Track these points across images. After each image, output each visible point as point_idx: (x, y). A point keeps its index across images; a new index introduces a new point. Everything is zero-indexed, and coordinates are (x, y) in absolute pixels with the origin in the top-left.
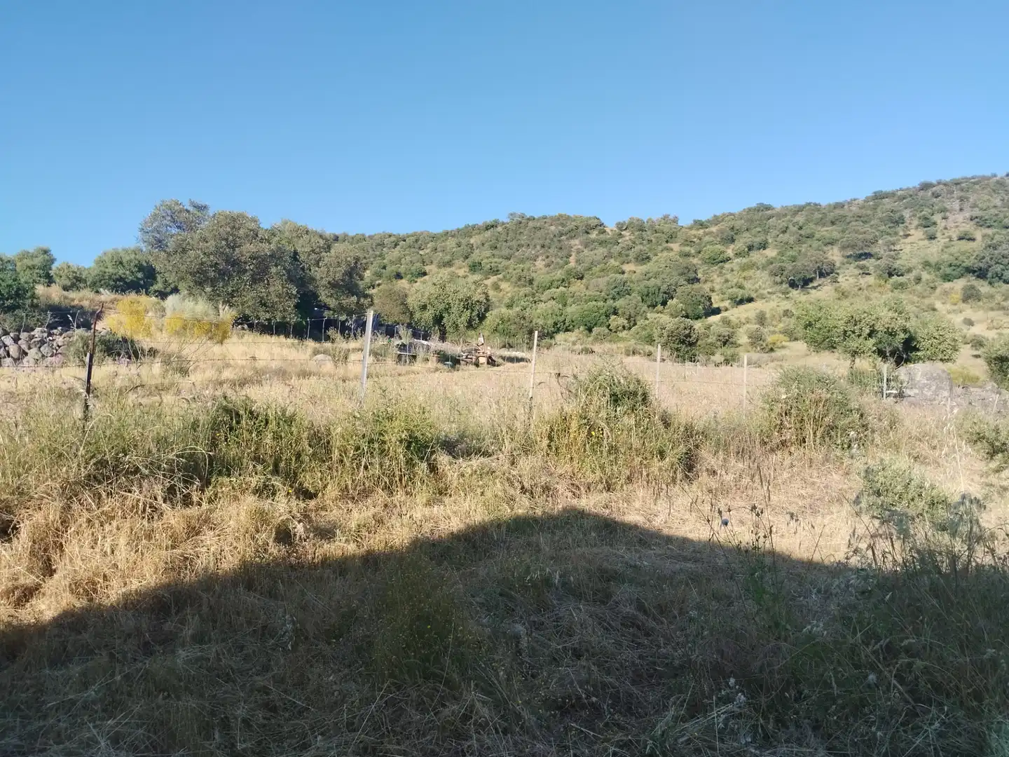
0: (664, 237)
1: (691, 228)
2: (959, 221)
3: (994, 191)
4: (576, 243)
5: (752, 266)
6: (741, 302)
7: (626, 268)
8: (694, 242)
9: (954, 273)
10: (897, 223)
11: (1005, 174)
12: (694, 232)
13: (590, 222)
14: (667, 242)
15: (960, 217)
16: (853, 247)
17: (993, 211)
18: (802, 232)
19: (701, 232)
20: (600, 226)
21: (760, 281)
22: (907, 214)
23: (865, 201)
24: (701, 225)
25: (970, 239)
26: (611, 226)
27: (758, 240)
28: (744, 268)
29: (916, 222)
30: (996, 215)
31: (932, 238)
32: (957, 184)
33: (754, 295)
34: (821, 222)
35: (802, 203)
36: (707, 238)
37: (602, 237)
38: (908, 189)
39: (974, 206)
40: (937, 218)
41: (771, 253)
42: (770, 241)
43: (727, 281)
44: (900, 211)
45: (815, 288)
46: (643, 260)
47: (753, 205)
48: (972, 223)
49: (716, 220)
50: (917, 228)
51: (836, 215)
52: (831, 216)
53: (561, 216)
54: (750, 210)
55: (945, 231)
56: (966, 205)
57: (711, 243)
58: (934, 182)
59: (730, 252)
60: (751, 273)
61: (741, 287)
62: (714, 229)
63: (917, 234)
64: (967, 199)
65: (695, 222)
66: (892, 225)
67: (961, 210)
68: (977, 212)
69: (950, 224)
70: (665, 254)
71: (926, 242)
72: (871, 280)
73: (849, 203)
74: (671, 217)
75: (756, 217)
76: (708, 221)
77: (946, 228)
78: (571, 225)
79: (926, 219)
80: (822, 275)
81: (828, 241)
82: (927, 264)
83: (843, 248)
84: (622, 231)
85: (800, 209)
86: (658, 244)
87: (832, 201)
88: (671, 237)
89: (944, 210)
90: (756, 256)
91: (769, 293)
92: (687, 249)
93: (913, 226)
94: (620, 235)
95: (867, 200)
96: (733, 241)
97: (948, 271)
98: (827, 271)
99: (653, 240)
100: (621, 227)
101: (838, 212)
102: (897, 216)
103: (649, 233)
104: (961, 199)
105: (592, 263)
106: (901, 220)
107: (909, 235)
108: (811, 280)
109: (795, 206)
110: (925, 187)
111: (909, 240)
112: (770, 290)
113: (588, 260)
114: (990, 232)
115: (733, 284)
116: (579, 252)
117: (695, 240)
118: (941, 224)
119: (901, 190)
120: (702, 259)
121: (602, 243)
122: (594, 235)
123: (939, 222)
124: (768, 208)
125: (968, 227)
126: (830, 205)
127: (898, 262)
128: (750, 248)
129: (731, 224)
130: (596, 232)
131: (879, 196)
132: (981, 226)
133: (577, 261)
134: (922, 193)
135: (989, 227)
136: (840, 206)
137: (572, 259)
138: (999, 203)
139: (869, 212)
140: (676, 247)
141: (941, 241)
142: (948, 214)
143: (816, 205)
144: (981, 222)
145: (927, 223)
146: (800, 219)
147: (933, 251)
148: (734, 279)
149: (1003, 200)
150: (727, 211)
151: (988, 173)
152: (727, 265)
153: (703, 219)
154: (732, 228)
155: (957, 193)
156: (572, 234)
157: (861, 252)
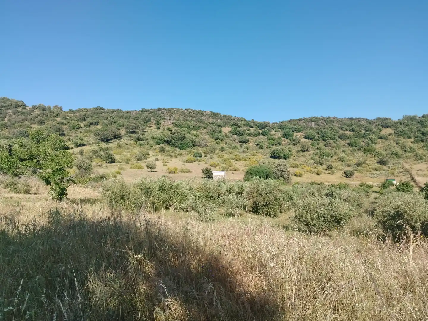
0: (54, 115)
1: (67, 112)
2: (168, 124)
3: (181, 114)
4: (10, 112)
5: (90, 131)
6: (80, 145)
7: (32, 126)
8: (67, 119)
9: (161, 142)
10: (148, 121)
11: (185, 109)
12: (68, 114)
13: (18, 103)
14: (55, 117)
15: (169, 122)
16: (129, 128)
17: (179, 122)
18: (113, 120)
19: (72, 115)
20: (24, 106)
21: (91, 138)
22: (152, 119)
23: (138, 111)
24: (72, 111)
25: (170, 131)
26: (29, 106)
27: (95, 121)
28: (86, 132)
29: (154, 122)
30: (180, 123)
31: (158, 128)
32: (169, 110)
33: (85, 143)
34: (122, 117)
35: (116, 109)
36: (73, 118)
37: (24, 111)
38: (154, 109)
39: (174, 119)
40: (162, 121)
41: (99, 127)
42: (100, 122)
43: (77, 136)
44: (150, 117)
45: (111, 143)
46: (41, 123)
47: (96, 106)
48: (173, 125)
49: (79, 111)
50: (154, 124)
51: (126, 115)
52: (125, 115)
53: (4, 98)
54: (94, 108)
55: (163, 127)
56: (172, 118)
57: (74, 120)
58: (163, 109)
59: (82, 125)
60: (88, 134)
61: (82, 139)
62: (78, 114)
63: (154, 126)
64: (172, 116)
65: (70, 110)
66: (145, 122)
67: (170, 120)
68: (174, 121)
69: (166, 124)
70: (52, 122)
71: (156, 130)
72: (132, 141)
73: (133, 112)
74: (59, 106)
75: (96, 112)
76: (76, 110)
77: (164, 126)
78: (9, 103)
79: (158, 121)
80: (115, 138)
81: (121, 125)
82: (153, 138)
83: (126, 128)
84: (34, 109)
85: (115, 111)
86: (51, 117)
87: (127, 110)
88: (57, 115)
89: (164, 119)
90: (93, 128)
91: (93, 143)
92: (63, 121)
93: (153, 123)
94: (33, 111)
95: (139, 112)
96: (85, 120)
97: (159, 141)
98: (118, 137)
99: (49, 115)
100: (34, 107)
101: (128, 114)
102: (148, 119)
103: (47, 112)
104: (170, 116)
105: (16, 122)
106: (149, 121)
107: (151, 126)
108: (111, 139)
109: (112, 110)
110: (160, 109)
111: (151, 128)
112: (93, 142)
113: (14, 120)
114: (177, 128)
115: (79, 138)
116: (10, 116)
117: (68, 118)
118: (163, 123)
119: (151, 109)
120: (69, 126)
121: (22, 113)
122: (20, 109)
123: (162, 123)
124: (102, 109)
125: (171, 126)
126: (125, 111)
127: (144, 136)
128: (91, 124)
129: (85, 113)
130: (21, 108)
131: (144, 111)
132: (175, 126)
133: (9, 120)
134: (158, 112)
135: (177, 127)
136: (129, 112)
137: (6, 119)
138: (181, 119)
139: (139, 116)
140: (59, 119)
141: (161, 130)
142: (165, 121)
143: (121, 110)
144: (175, 125)
145: (158, 123)
146: (114, 115)
147: (158, 133)
148: (80, 135)
149: (183, 118)
150: (84, 108)
151: (180, 108)
152: (79, 130)
153: (74, 110)
154: (86, 115)
155: (169, 114)
156: (8, 107)
157: (132, 131)
